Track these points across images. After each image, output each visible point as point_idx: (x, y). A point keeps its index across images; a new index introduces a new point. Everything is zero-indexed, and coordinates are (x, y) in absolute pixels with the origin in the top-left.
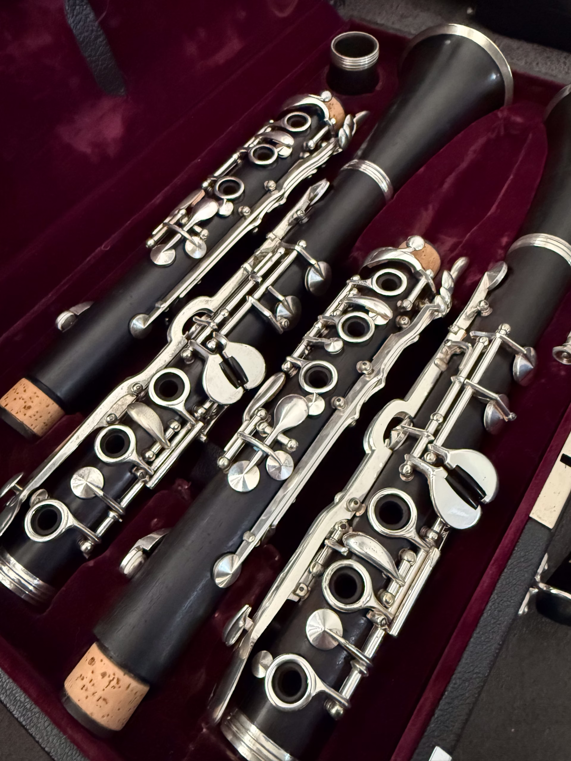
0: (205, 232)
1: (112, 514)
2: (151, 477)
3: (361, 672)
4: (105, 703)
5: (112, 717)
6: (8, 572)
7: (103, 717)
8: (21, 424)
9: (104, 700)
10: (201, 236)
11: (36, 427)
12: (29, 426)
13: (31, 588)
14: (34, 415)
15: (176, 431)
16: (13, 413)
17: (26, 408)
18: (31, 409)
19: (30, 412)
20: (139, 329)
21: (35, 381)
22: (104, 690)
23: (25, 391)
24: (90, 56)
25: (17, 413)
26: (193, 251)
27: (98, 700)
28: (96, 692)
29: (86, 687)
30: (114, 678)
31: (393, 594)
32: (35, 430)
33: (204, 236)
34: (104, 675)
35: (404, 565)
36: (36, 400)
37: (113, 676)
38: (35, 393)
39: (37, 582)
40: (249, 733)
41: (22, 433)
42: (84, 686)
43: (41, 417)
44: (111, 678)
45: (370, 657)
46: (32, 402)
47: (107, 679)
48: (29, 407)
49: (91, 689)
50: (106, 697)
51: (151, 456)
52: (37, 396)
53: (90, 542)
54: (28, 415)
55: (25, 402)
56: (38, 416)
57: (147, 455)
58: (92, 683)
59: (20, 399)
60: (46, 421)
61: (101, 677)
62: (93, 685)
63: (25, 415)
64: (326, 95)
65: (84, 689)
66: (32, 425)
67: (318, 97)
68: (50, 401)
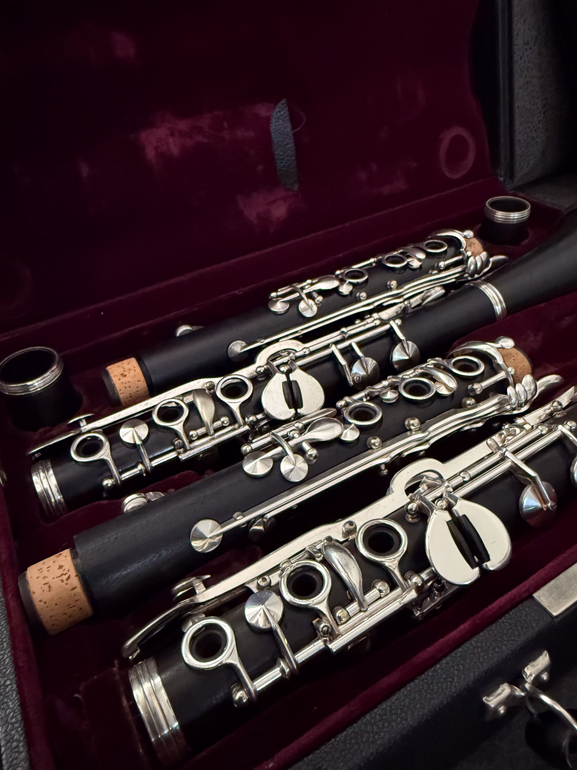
0: (320, 298)
1: (140, 467)
2: (186, 451)
3: (282, 671)
4: (49, 590)
5: (47, 607)
6: (43, 479)
7: (41, 601)
8: (113, 386)
9: (50, 587)
10: (316, 301)
11: (123, 393)
12: (118, 390)
13: (53, 500)
14: (126, 384)
15: (224, 425)
16: (112, 375)
17: (123, 375)
18: (126, 377)
19: (124, 380)
20: (235, 351)
21: (140, 361)
22: (54, 578)
23: (128, 364)
24: (278, 154)
25: (115, 376)
26: (305, 310)
27: (45, 584)
28: (47, 577)
29: (42, 570)
30: (67, 573)
31: (350, 614)
32: (121, 396)
33: (318, 301)
34: (61, 567)
35: (373, 593)
36: (132, 373)
37: (67, 572)
38: (135, 367)
39: (59, 497)
40: (152, 681)
41: (111, 393)
42: (41, 569)
43: (130, 387)
44: (64, 573)
45: (299, 662)
46: (129, 373)
47: (61, 572)
48: (125, 376)
49: (45, 573)
50: (52, 586)
51: (194, 436)
52: (135, 370)
53: (113, 481)
54: (121, 381)
55: (124, 371)
56: (128, 385)
57: (191, 433)
58: (48, 569)
59: (122, 367)
60: (132, 393)
61: (58, 567)
62: (48, 571)
63: (119, 380)
64: (469, 233)
65: (41, 571)
66: (120, 390)
67: (461, 233)
68: (142, 378)
